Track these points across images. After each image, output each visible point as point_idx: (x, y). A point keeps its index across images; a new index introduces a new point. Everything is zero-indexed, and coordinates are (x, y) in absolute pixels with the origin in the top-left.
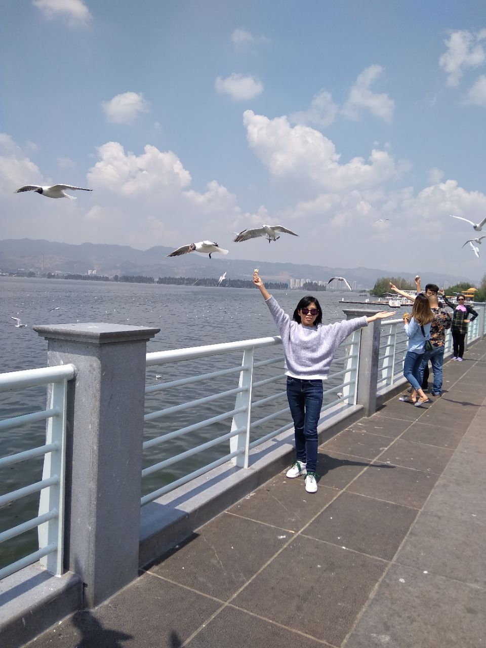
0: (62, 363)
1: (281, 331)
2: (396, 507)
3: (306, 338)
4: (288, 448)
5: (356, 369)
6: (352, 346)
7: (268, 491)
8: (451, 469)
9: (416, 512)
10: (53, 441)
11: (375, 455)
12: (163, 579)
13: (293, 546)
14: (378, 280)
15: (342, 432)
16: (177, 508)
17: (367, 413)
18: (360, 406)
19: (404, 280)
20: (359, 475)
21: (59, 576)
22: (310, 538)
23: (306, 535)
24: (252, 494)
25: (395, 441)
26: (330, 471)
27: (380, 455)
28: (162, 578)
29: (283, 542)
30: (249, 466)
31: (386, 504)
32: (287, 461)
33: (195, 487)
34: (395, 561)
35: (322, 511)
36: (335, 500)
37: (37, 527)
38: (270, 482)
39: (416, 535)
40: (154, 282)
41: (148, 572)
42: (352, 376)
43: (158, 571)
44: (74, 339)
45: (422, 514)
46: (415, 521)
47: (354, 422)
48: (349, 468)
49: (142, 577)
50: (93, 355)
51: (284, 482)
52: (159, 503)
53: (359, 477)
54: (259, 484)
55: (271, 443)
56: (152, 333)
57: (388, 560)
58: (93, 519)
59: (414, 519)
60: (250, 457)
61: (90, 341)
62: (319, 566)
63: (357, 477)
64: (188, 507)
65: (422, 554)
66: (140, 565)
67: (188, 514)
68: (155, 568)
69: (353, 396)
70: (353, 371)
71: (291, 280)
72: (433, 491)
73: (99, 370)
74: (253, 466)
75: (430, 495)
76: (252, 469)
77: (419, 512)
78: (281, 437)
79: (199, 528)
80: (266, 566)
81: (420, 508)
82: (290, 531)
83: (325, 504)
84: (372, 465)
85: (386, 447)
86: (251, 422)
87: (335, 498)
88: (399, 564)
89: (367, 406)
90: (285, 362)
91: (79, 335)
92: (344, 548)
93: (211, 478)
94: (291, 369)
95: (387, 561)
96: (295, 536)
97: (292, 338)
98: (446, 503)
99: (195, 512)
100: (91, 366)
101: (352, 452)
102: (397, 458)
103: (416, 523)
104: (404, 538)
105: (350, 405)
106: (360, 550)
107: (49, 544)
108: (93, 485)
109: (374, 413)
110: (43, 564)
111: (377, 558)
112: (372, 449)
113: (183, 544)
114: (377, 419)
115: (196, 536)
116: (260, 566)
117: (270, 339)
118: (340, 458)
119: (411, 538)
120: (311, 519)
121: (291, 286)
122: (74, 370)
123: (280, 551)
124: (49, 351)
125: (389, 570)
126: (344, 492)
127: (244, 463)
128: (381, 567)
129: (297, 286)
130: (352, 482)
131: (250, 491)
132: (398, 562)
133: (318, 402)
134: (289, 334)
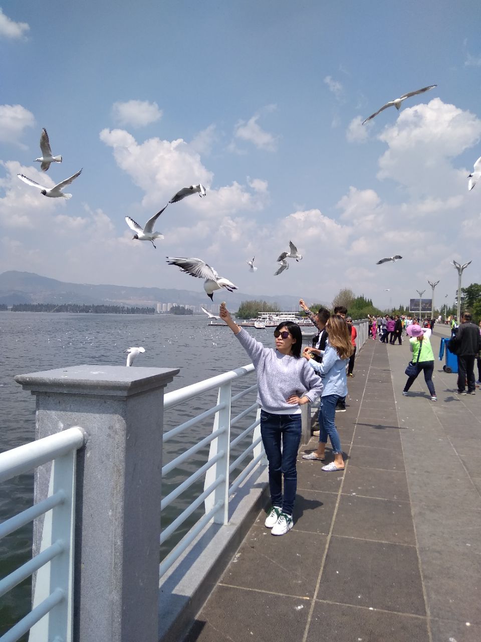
0: (62, 425)
2: (392, 547)
7: (253, 547)
8: (415, 494)
9: (414, 550)
11: (337, 488)
13: (318, 618)
14: (243, 304)
16: (174, 592)
19: (265, 303)
20: (335, 514)
22: (331, 603)
23: (324, 599)
24: (238, 555)
27: (342, 486)
29: (303, 613)
30: (229, 521)
31: (381, 545)
34: (431, 616)
35: (323, 564)
36: (328, 549)
38: (250, 536)
39: (432, 578)
40: (7, 309)
45: (421, 551)
46: (420, 561)
51: (265, 534)
54: (240, 542)
57: (423, 615)
59: (417, 559)
65: (451, 601)
67: (190, 599)
71: (158, 305)
72: (414, 522)
73: (123, 433)
74: (232, 519)
75: (415, 528)
77: (417, 550)
79: (199, 613)
81: (415, 544)
82: (304, 598)
83: (322, 556)
85: (342, 476)
87: (327, 546)
88: (437, 619)
89: (306, 433)
92: (371, 609)
95: (422, 617)
96: (313, 604)
98: (434, 534)
100: (110, 428)
101: (313, 487)
102: (359, 488)
103: (422, 563)
104: (421, 583)
106: (388, 608)
109: (310, 439)
111: (411, 615)
115: (200, 625)
119: (428, 583)
120: (318, 577)
121: (158, 310)
122: (84, 435)
123: (307, 627)
124: (39, 409)
125: (431, 628)
126: (332, 536)
127: (223, 518)
128: (422, 627)
129: (164, 310)
130: (333, 523)
131: (235, 553)
132: (435, 617)
133: (297, 437)
134: (263, 365)
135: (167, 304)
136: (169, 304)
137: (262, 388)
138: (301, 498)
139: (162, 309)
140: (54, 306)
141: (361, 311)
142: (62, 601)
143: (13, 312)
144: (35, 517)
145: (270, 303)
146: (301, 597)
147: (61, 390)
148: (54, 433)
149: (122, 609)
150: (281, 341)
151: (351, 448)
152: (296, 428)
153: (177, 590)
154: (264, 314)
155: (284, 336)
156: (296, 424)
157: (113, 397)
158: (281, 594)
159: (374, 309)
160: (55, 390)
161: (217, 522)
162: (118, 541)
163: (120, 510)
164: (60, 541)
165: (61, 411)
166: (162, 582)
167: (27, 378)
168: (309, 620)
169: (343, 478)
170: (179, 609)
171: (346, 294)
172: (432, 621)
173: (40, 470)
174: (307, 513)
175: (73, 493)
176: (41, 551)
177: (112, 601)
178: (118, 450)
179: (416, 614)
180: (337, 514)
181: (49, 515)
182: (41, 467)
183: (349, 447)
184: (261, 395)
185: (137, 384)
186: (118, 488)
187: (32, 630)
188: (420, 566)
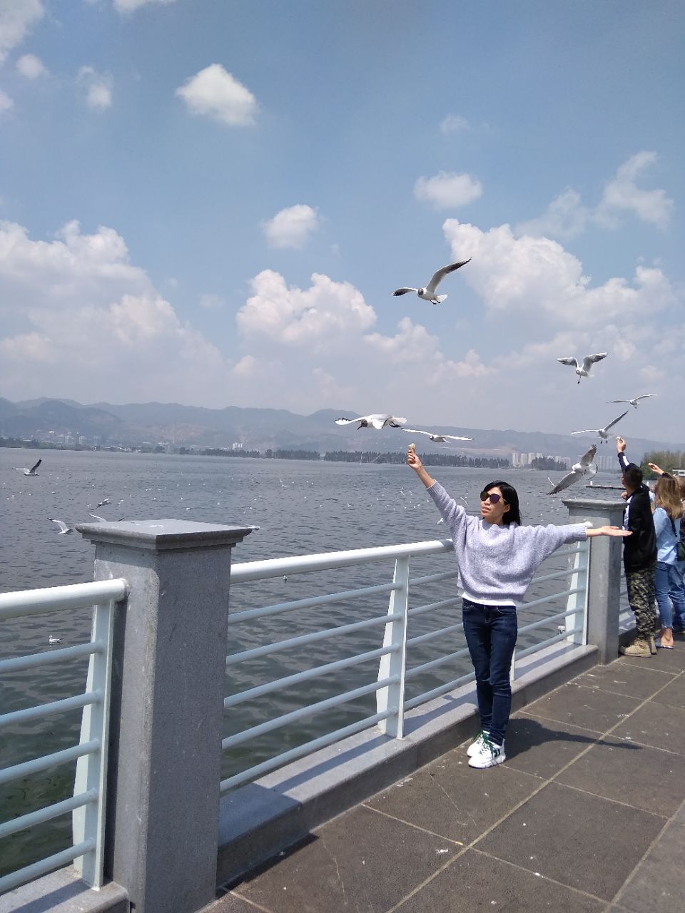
0: (112, 576)
1: (453, 531)
2: (631, 812)
3: (491, 542)
4: (469, 709)
5: (585, 590)
6: (578, 554)
9: (663, 822)
10: (94, 689)
11: (609, 727)
12: (251, 905)
13: (458, 867)
15: (562, 686)
16: (286, 793)
17: (603, 658)
18: (591, 648)
20: (578, 757)
21: (96, 889)
22: (487, 854)
23: (481, 850)
24: (407, 779)
25: (643, 704)
26: (533, 748)
27: (617, 725)
28: (251, 903)
29: (443, 858)
30: (404, 736)
31: (615, 806)
32: (465, 730)
33: (318, 762)
34: (617, 903)
35: (511, 812)
36: (534, 796)
37: (71, 812)
38: (439, 761)
39: (656, 861)
40: (319, 458)
41: (232, 893)
42: (579, 601)
43: (247, 891)
44: (126, 543)
45: (672, 826)
46: (659, 837)
47: (582, 672)
48: (564, 745)
49: (221, 901)
50: (150, 567)
51: (460, 763)
52: (261, 785)
53: (578, 760)
54: (419, 765)
55: (441, 702)
56: (240, 535)
57: (606, 899)
58: (145, 808)
59: (657, 833)
60: (406, 722)
61: (145, 546)
62: (493, 902)
63: (576, 759)
64: (302, 793)
65: (664, 893)
66: (219, 881)
67: (300, 805)
68: (244, 887)
69: (581, 632)
70: (580, 592)
71: (514, 454)
73: (156, 588)
74: (410, 736)
76: (409, 740)
77: (668, 823)
78: (457, 694)
79: (320, 827)
80: (410, 896)
81: (671, 816)
83: (517, 802)
84: (602, 743)
85: (628, 712)
86: (406, 669)
87: (535, 793)
88: (624, 908)
89: (603, 648)
90: (459, 578)
91: (131, 538)
92: (537, 874)
93: (344, 751)
94: (467, 588)
95: (604, 901)
96: (463, 851)
97: (469, 541)
99: (311, 802)
100: (146, 582)
101: (572, 720)
102: (643, 732)
103: (661, 840)
104: (637, 863)
105: (577, 644)
106: (562, 879)
107: (86, 839)
108: (144, 757)
109: (616, 658)
110: (77, 870)
111: (588, 895)
112: (605, 716)
113: (290, 851)
114: (619, 669)
115: (313, 838)
116: (402, 894)
117: (436, 544)
118: (554, 729)
119: (649, 865)
120: (493, 824)
121: (514, 462)
122: (126, 586)
123: (437, 873)
124: (97, 559)
126: (551, 783)
129: (522, 463)
130: (566, 767)
131: (407, 775)
132: (622, 905)
134: (463, 536)
135: (528, 455)
139: (519, 461)
140: (374, 455)
142: (97, 752)
150: (488, 507)
151: (674, 679)
152: (506, 626)
153: (292, 793)
155: (494, 499)
156: (506, 620)
158: (430, 832)
162: (149, 700)
163: (151, 667)
164: (98, 691)
165: (111, 561)
167: (83, 527)
169: (628, 716)
177: (142, 761)
179: (598, 895)
184: (463, 579)
186: (151, 644)
188: (653, 844)
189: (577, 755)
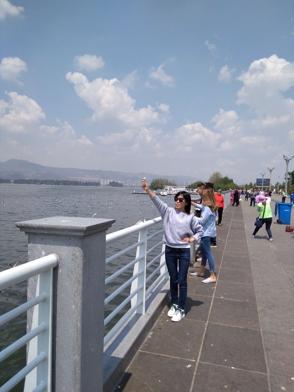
0: (44, 253)
2: (246, 330)
7: (160, 329)
8: (260, 298)
9: (259, 332)
11: (212, 293)
13: (200, 372)
14: (153, 180)
16: (112, 355)
19: (167, 180)
20: (210, 309)
22: (208, 363)
23: (204, 361)
24: (151, 333)
27: (214, 292)
29: (191, 370)
30: (145, 313)
31: (238, 329)
34: (270, 373)
35: (203, 340)
36: (206, 331)
38: (158, 322)
39: (270, 350)
45: (264, 333)
46: (263, 339)
50: (76, 246)
51: (168, 321)
54: (152, 325)
57: (265, 372)
58: (78, 386)
59: (261, 337)
62: (226, 386)
63: (210, 311)
64: (121, 352)
65: (282, 364)
71: (102, 180)
72: (259, 315)
73: (81, 258)
74: (148, 311)
75: (260, 319)
76: (148, 314)
77: (261, 332)
79: (128, 368)
81: (260, 329)
82: (192, 360)
83: (203, 335)
87: (206, 329)
88: (273, 375)
92: (233, 368)
95: (264, 374)
96: (197, 364)
98: (272, 323)
100: (74, 255)
101: (197, 293)
102: (225, 294)
106: (243, 368)
109: (195, 263)
111: (257, 372)
112: (208, 289)
115: (128, 375)
119: (268, 353)
120: (200, 347)
121: (102, 184)
122: (57, 259)
123: (194, 378)
124: (30, 243)
125: (270, 381)
126: (208, 323)
127: (142, 311)
128: (264, 379)
129: (105, 184)
130: (209, 315)
131: (149, 331)
132: (272, 374)
133: (188, 263)
134: (167, 218)
135: (107, 180)
136: (108, 180)
137: (167, 232)
138: (190, 299)
139: (104, 183)
140: (39, 181)
141: (227, 186)
142: (45, 360)
143: (14, 184)
144: (28, 309)
145: (170, 180)
146: (189, 360)
147: (43, 232)
148: (39, 258)
149: (81, 365)
150: (178, 204)
151: (220, 269)
152: (187, 256)
153: (114, 354)
154: (166, 187)
155: (181, 200)
156: (187, 254)
157: (75, 236)
158: (178, 358)
159: (234, 185)
160: (40, 231)
161: (138, 313)
162: (79, 324)
163: (80, 305)
164: (43, 324)
165: (43, 244)
166: (105, 349)
167: (22, 224)
168: (195, 374)
169: (215, 288)
170: (115, 366)
171: (216, 175)
172: (271, 376)
173: (31, 281)
174: (193, 308)
175: (51, 294)
176: (32, 330)
177: (75, 360)
178: (78, 268)
179: (261, 371)
180: (211, 310)
181: (36, 308)
182: (31, 278)
183: (219, 268)
184: (166, 236)
185: (90, 229)
186: (79, 292)
187: (27, 377)
188: (263, 342)
189: (209, 308)
